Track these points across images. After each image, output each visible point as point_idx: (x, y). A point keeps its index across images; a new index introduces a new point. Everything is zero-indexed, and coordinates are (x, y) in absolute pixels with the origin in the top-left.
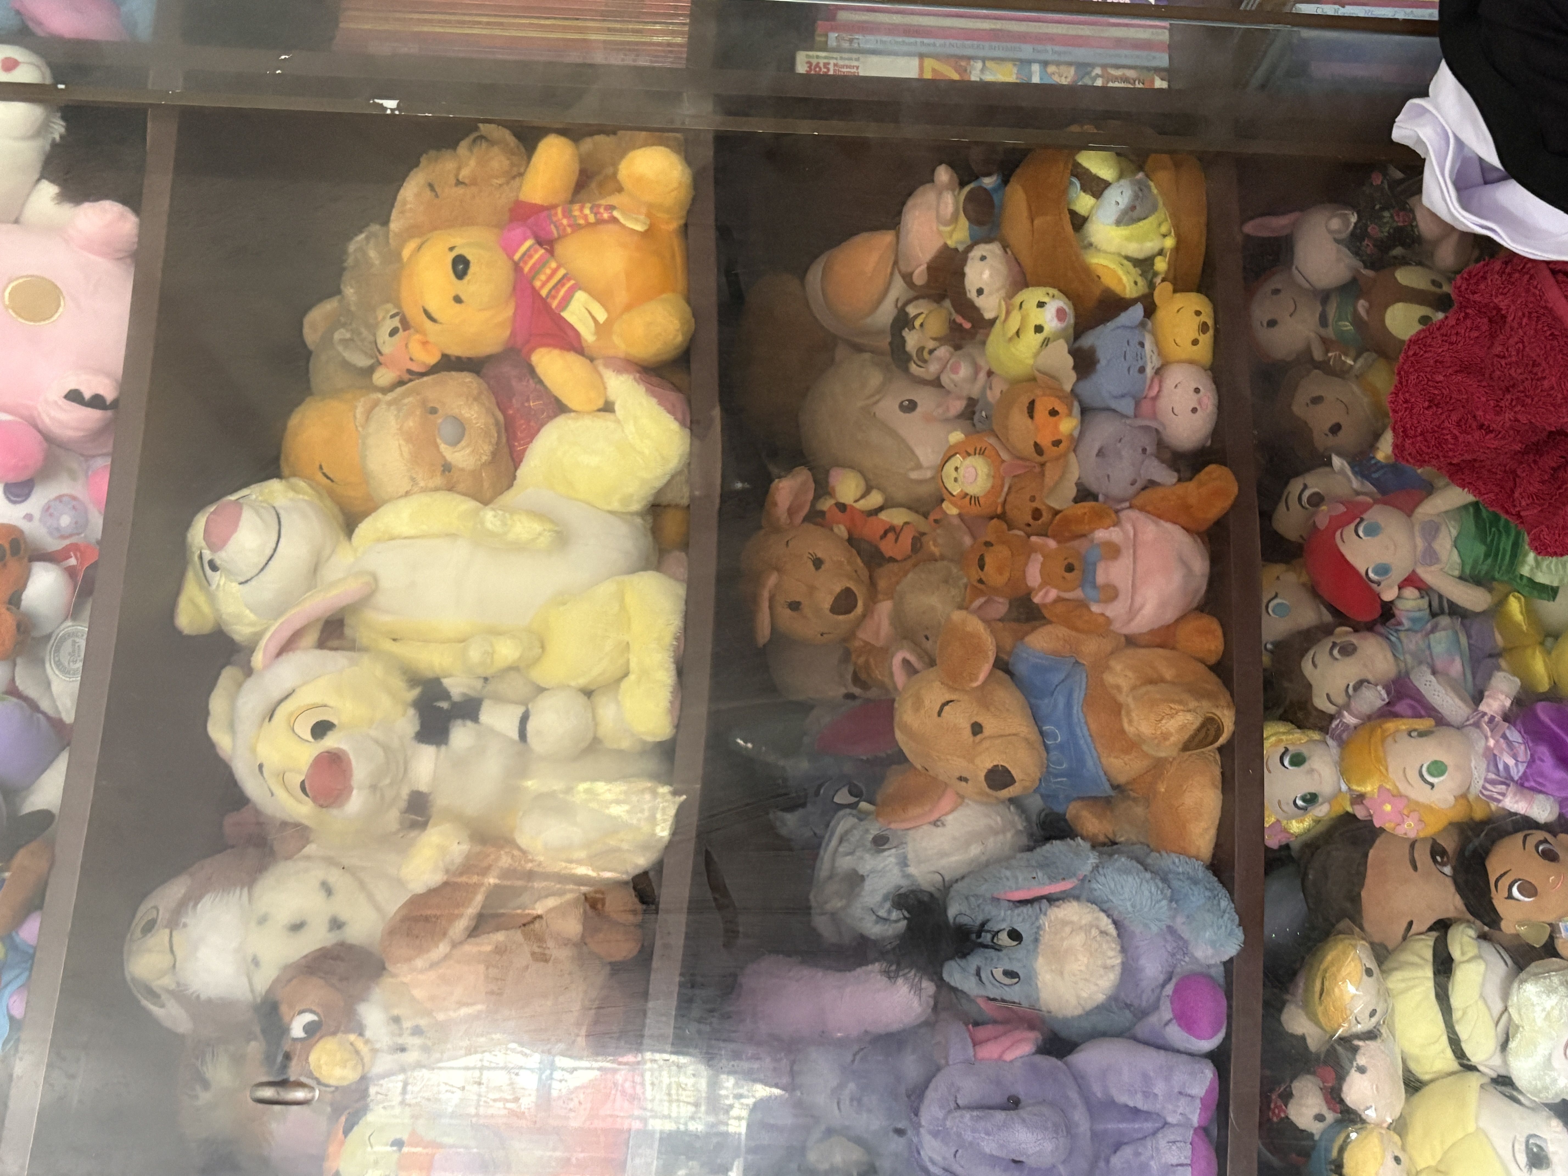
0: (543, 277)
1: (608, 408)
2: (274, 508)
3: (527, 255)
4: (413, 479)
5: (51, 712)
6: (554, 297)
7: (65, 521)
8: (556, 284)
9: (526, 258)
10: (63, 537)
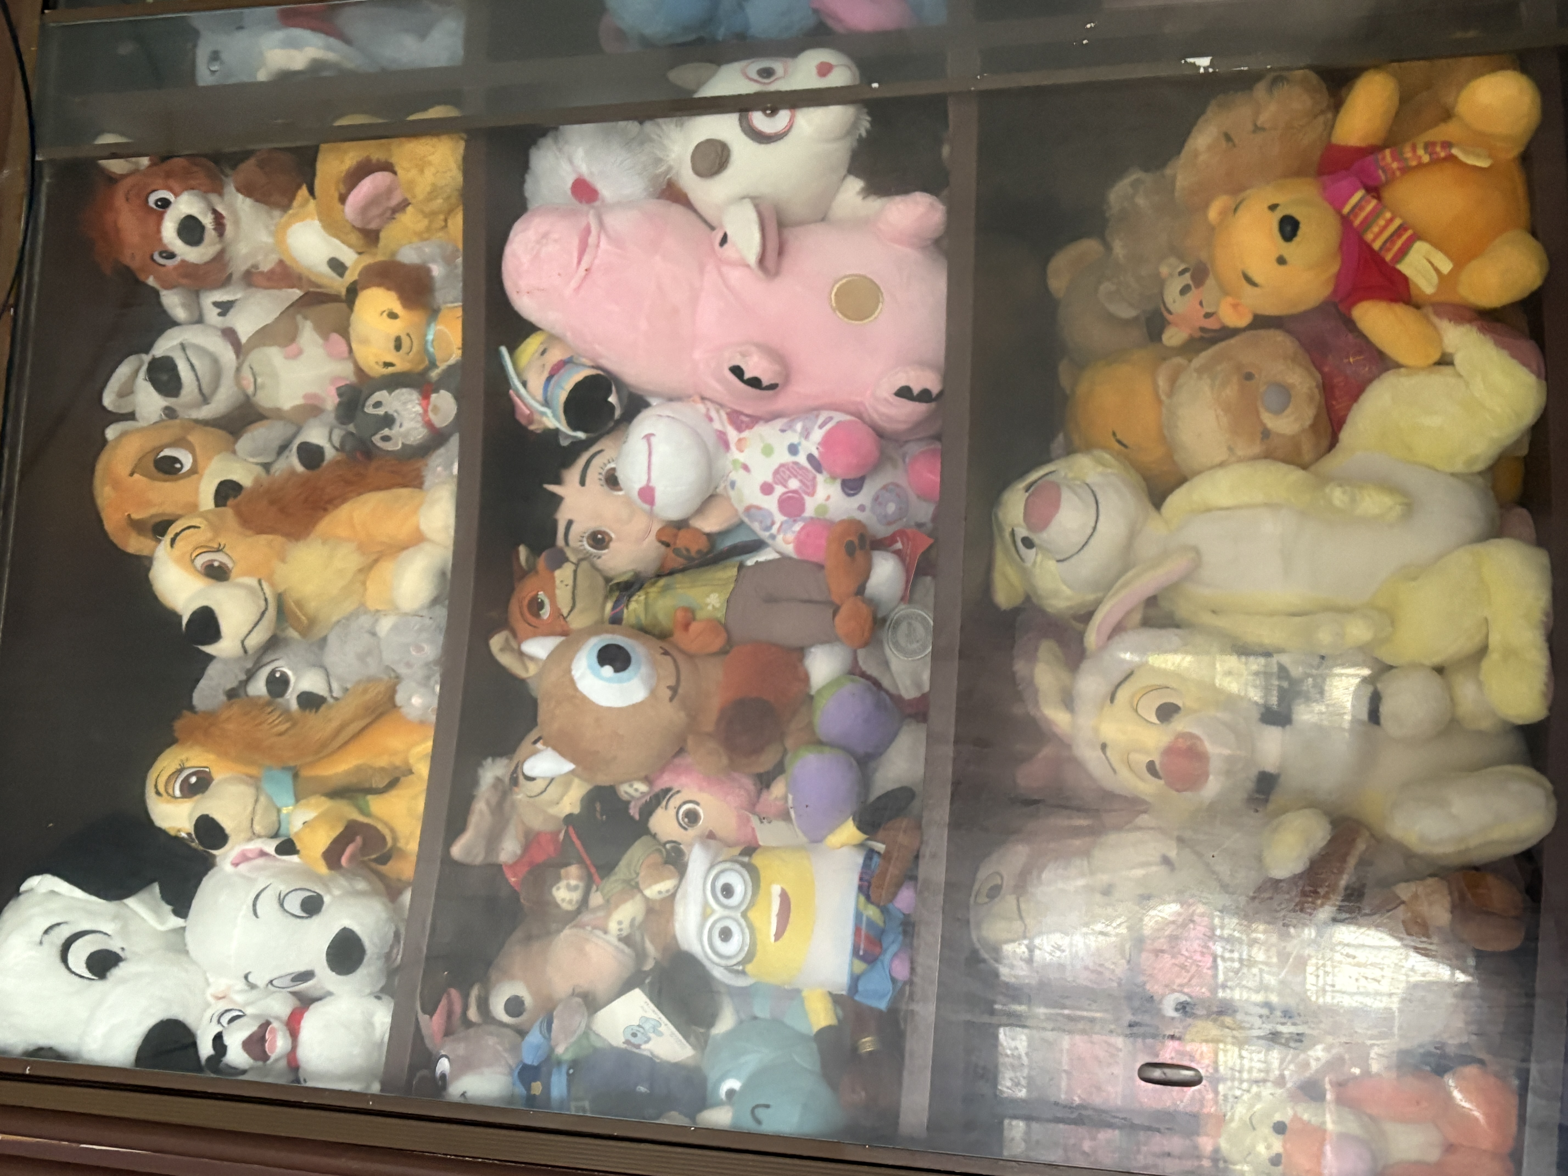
0: (1376, 229)
1: (1445, 361)
2: (1087, 485)
3: (1358, 207)
4: (1230, 449)
5: (892, 690)
6: (1389, 250)
7: (891, 508)
8: (1392, 236)
9: (1357, 210)
10: (889, 523)
